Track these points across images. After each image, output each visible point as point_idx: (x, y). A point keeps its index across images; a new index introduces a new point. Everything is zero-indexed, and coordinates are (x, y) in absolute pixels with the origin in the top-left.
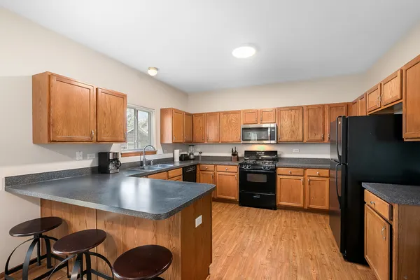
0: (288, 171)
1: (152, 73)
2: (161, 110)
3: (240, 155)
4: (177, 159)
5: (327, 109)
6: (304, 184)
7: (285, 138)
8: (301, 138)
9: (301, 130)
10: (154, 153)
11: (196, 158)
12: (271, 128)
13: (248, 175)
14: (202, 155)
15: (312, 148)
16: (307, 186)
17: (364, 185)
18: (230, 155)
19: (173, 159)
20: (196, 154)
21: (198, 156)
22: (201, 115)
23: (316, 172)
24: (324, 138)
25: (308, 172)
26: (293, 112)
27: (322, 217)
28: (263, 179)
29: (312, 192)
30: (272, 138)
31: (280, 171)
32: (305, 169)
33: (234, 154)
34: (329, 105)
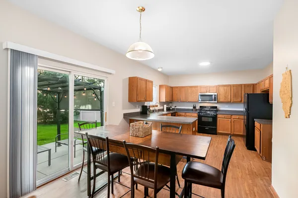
0: (223, 116)
1: (160, 70)
2: (160, 86)
3: (197, 108)
4: (165, 109)
5: (243, 86)
6: (231, 122)
7: (221, 100)
8: (229, 100)
9: (230, 96)
10: (157, 106)
11: (173, 109)
12: (215, 95)
13: (203, 118)
14: (177, 108)
15: (235, 105)
16: (233, 124)
17: (255, 120)
18: (192, 108)
19: (163, 109)
20: (173, 107)
21: (174, 109)
22: (177, 87)
23: (237, 117)
24: (241, 101)
25: (233, 117)
26: (226, 88)
27: (240, 138)
28: (210, 120)
29: (235, 127)
30: (215, 100)
31: (219, 116)
32: (232, 115)
33: (194, 107)
34: (244, 84)
